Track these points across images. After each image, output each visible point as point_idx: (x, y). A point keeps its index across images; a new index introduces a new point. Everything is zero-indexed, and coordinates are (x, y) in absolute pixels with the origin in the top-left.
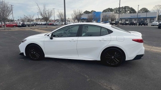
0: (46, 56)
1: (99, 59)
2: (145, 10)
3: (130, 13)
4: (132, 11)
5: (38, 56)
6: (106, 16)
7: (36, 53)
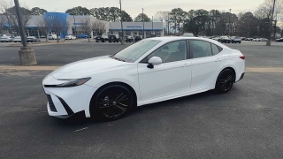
3: (123, 20)
6: (86, 24)
7: (118, 104)
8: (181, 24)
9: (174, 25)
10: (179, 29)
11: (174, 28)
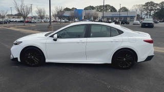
0: (47, 61)
1: (110, 62)
2: (125, 9)
3: (111, 11)
4: (113, 9)
5: (36, 60)
7: (34, 58)
8: (152, 12)
9: (146, 12)
10: (150, 15)
11: (147, 14)
